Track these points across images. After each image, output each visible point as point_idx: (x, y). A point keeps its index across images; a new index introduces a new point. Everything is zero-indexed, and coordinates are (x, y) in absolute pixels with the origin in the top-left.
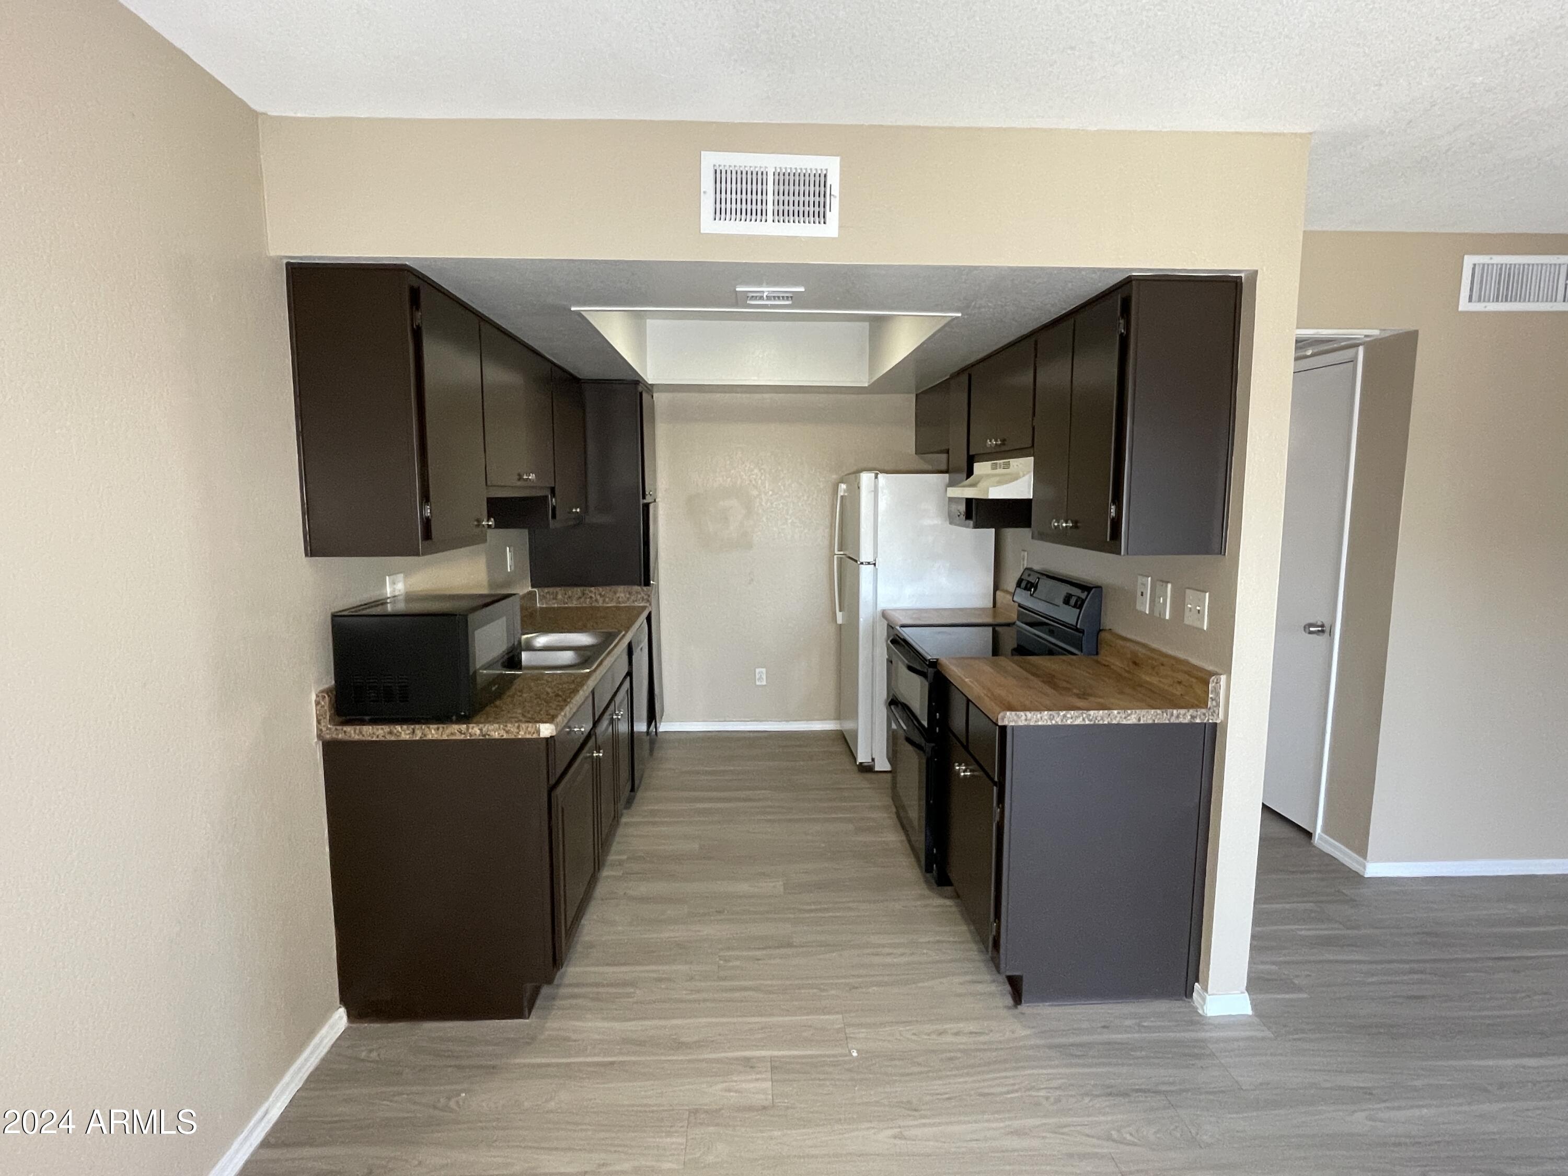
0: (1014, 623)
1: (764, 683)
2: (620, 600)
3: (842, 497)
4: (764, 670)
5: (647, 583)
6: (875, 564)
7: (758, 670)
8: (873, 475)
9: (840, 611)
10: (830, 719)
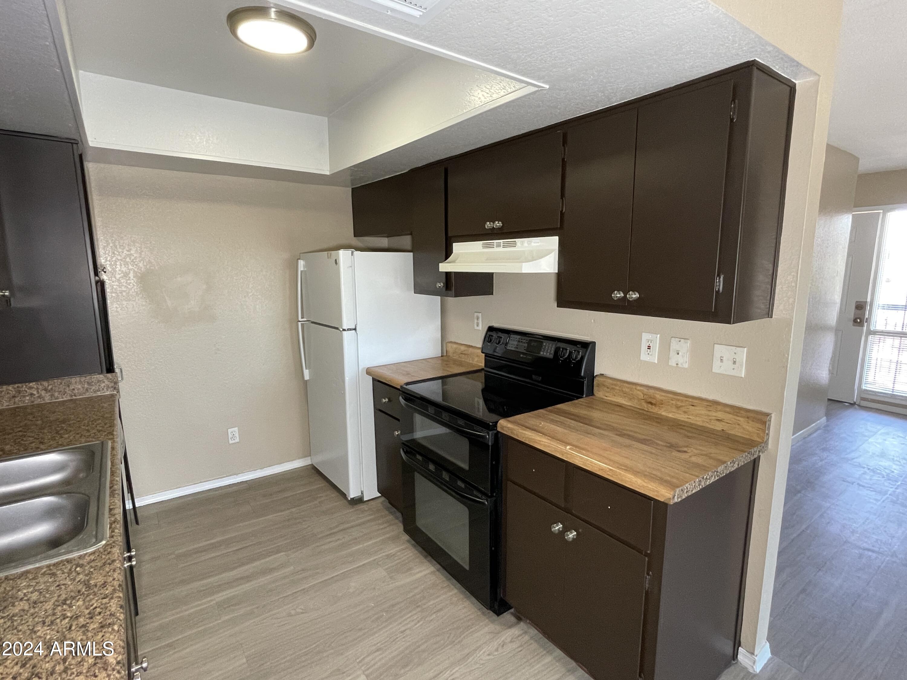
0: (483, 369)
1: (237, 440)
2: (76, 391)
3: (301, 271)
4: (236, 429)
5: (110, 369)
6: (355, 329)
7: (230, 431)
8: (351, 252)
9: (306, 369)
10: (299, 458)
